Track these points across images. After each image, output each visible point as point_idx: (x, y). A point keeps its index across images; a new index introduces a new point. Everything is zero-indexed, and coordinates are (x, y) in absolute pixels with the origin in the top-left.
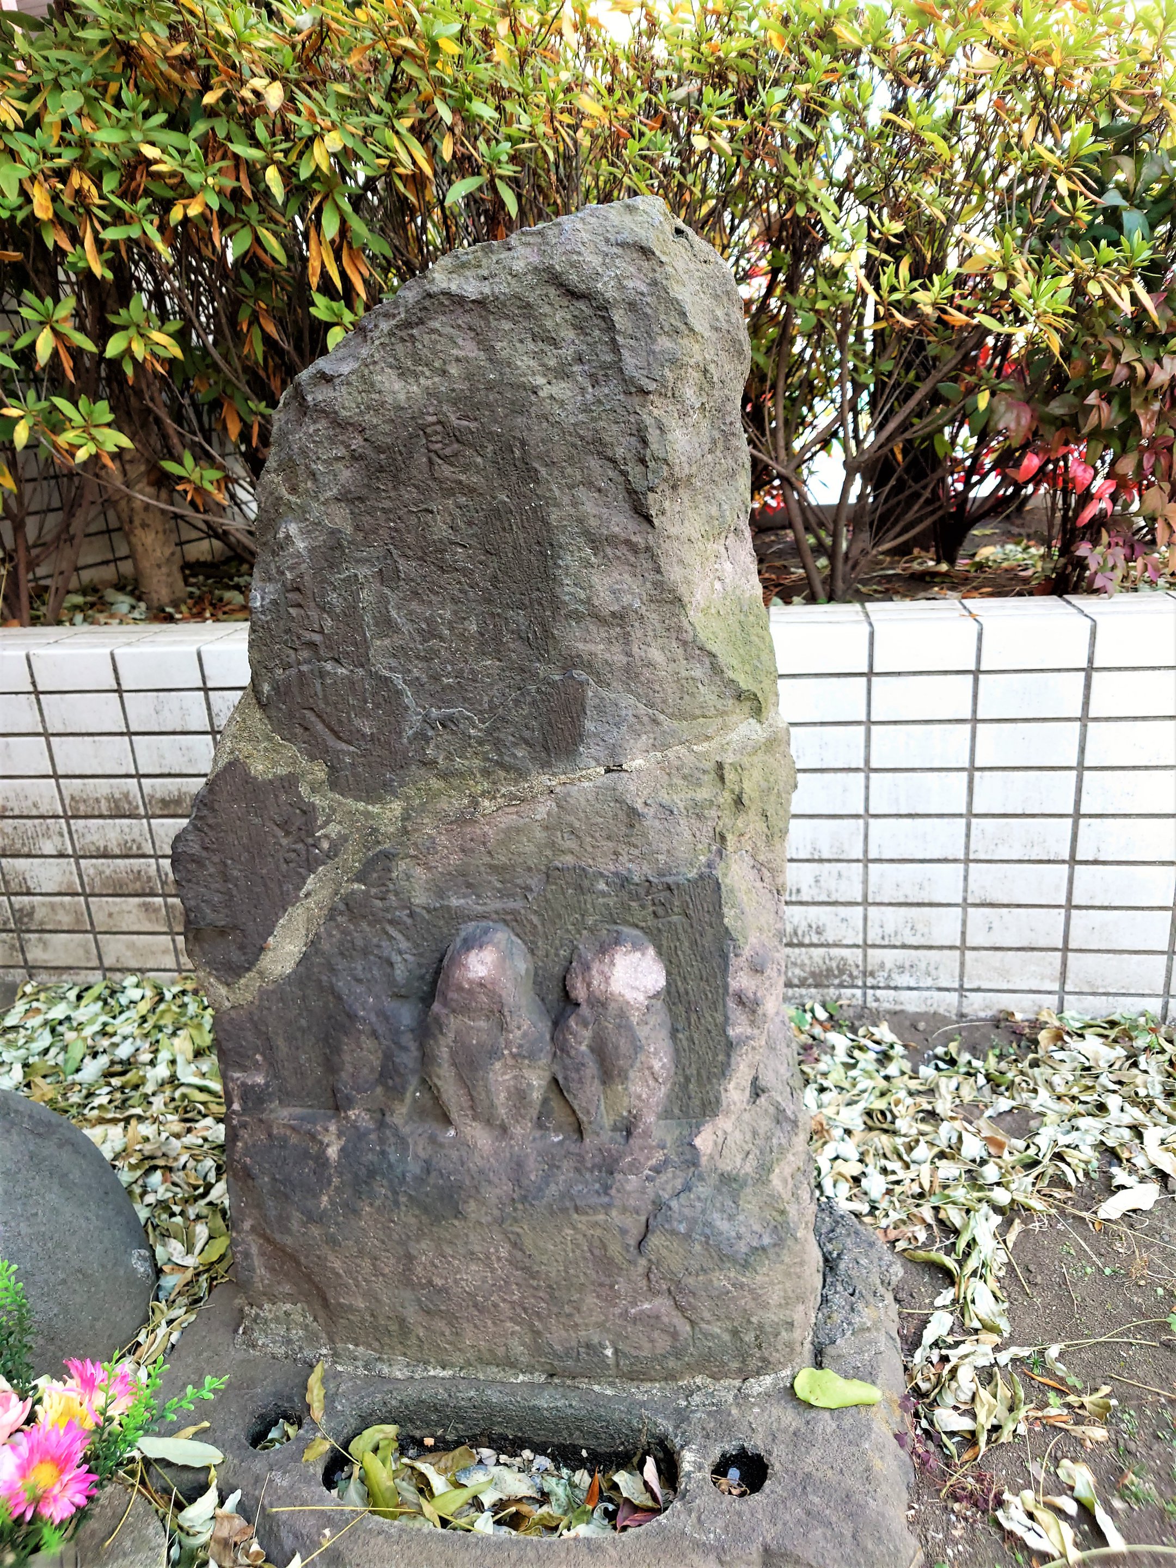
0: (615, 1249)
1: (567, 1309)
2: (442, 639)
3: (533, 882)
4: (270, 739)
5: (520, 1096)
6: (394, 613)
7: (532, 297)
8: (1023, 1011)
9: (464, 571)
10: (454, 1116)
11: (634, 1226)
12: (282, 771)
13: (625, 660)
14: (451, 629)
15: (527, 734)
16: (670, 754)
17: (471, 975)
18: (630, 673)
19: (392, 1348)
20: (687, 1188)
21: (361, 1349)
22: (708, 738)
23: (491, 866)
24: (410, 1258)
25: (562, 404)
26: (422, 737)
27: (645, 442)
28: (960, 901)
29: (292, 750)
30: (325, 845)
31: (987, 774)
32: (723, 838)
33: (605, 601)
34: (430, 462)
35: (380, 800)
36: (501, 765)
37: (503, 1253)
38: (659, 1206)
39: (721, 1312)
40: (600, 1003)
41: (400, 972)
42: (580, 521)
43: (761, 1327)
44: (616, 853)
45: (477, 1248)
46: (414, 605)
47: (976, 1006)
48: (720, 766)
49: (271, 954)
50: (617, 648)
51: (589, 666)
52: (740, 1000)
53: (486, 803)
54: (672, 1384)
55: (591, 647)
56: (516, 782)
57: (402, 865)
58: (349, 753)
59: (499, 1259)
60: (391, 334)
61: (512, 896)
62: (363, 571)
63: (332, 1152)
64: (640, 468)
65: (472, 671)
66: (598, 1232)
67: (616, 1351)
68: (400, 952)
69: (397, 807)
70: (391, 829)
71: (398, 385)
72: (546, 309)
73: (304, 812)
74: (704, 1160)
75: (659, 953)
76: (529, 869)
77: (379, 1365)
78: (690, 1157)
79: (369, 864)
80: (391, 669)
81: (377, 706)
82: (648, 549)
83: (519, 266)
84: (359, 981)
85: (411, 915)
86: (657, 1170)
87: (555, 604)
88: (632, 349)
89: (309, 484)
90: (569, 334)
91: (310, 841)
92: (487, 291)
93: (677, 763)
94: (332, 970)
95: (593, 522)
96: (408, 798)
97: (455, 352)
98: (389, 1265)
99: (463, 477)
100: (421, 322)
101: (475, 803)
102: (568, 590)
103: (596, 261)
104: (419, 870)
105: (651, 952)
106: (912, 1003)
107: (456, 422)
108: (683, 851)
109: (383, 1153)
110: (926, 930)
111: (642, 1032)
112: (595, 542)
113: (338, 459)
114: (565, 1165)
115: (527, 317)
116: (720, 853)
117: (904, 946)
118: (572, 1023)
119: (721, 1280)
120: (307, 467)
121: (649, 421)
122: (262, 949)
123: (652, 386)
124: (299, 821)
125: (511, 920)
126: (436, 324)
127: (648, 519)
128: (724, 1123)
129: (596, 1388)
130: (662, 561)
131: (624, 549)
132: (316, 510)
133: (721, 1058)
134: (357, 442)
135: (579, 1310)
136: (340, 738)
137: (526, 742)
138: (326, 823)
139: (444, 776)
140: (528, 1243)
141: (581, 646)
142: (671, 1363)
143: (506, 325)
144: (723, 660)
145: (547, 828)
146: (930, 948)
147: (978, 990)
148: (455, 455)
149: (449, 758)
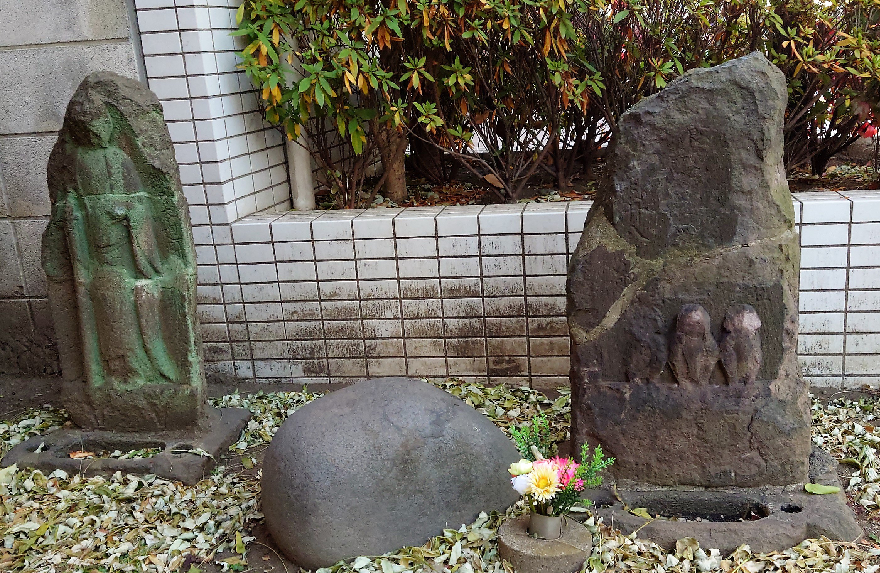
0: (739, 428)
1: (717, 456)
2: (687, 200)
3: (711, 288)
4: (616, 237)
5: (706, 368)
6: (670, 192)
7: (728, 89)
8: (874, 385)
9: (698, 177)
10: (680, 378)
11: (746, 419)
12: (618, 249)
13: (750, 207)
14: (690, 196)
15: (714, 233)
16: (763, 240)
17: (694, 320)
18: (752, 211)
19: (643, 478)
20: (767, 405)
21: (629, 480)
22: (776, 236)
23: (695, 283)
24: (656, 437)
25: (738, 122)
26: (674, 235)
27: (764, 134)
28: (843, 331)
29: (623, 241)
30: (632, 276)
31: (855, 270)
32: (782, 271)
33: (746, 187)
34: (691, 141)
35: (655, 259)
36: (703, 245)
37: (695, 432)
38: (756, 411)
39: (777, 456)
40: (739, 331)
41: (660, 323)
42: (741, 160)
43: (793, 462)
44: (744, 277)
45: (684, 430)
46: (677, 189)
47: (851, 383)
48: (781, 245)
49: (607, 319)
50: (748, 203)
51: (739, 209)
52: (788, 332)
53: (696, 259)
54: (756, 488)
55: (740, 202)
56: (708, 251)
57: (662, 283)
58: (646, 242)
59: (692, 435)
60: (676, 99)
61: (703, 294)
62: (661, 177)
63: (627, 396)
64: (761, 142)
65: (696, 211)
66: (733, 421)
67: (736, 474)
68: (659, 316)
69: (662, 261)
70: (659, 270)
71: (679, 116)
72: (733, 93)
73: (625, 264)
74: (773, 395)
75: (758, 314)
76: (710, 284)
77: (636, 487)
78: (768, 394)
79: (648, 284)
80: (666, 211)
81: (659, 224)
82: (761, 169)
83: (723, 79)
84: (641, 327)
85: (664, 302)
86: (756, 397)
87: (730, 188)
88: (761, 105)
89: (642, 148)
90: (740, 100)
91: (627, 275)
92: (713, 87)
93: (766, 244)
94: (631, 325)
95: (744, 160)
96: (666, 258)
97: (701, 106)
98: (646, 442)
99: (701, 146)
100: (688, 96)
101: (692, 259)
102: (735, 183)
103: (750, 78)
104: (668, 285)
105: (755, 314)
106: (819, 382)
107: (701, 128)
108: (768, 276)
109: (649, 394)
110: (826, 346)
111: (753, 342)
112: (744, 167)
113: (654, 140)
114: (722, 395)
115: (727, 95)
116: (781, 277)
117: (816, 354)
118: (728, 338)
119: (779, 442)
120: (641, 142)
121: (765, 127)
122: (605, 316)
123: (767, 116)
124: (623, 267)
125: (702, 303)
126: (693, 97)
127: (762, 159)
128: (778, 382)
129: (726, 491)
130: (765, 173)
131: (753, 169)
132: (644, 157)
133: (779, 355)
134: (663, 135)
135: (722, 457)
136: (642, 236)
137: (713, 236)
138: (633, 268)
139: (680, 250)
140: (706, 427)
141: (737, 202)
142: (758, 478)
143: (720, 98)
144: (781, 208)
145: (718, 268)
146: (829, 354)
147: (852, 375)
148: (700, 139)
149: (684, 243)
